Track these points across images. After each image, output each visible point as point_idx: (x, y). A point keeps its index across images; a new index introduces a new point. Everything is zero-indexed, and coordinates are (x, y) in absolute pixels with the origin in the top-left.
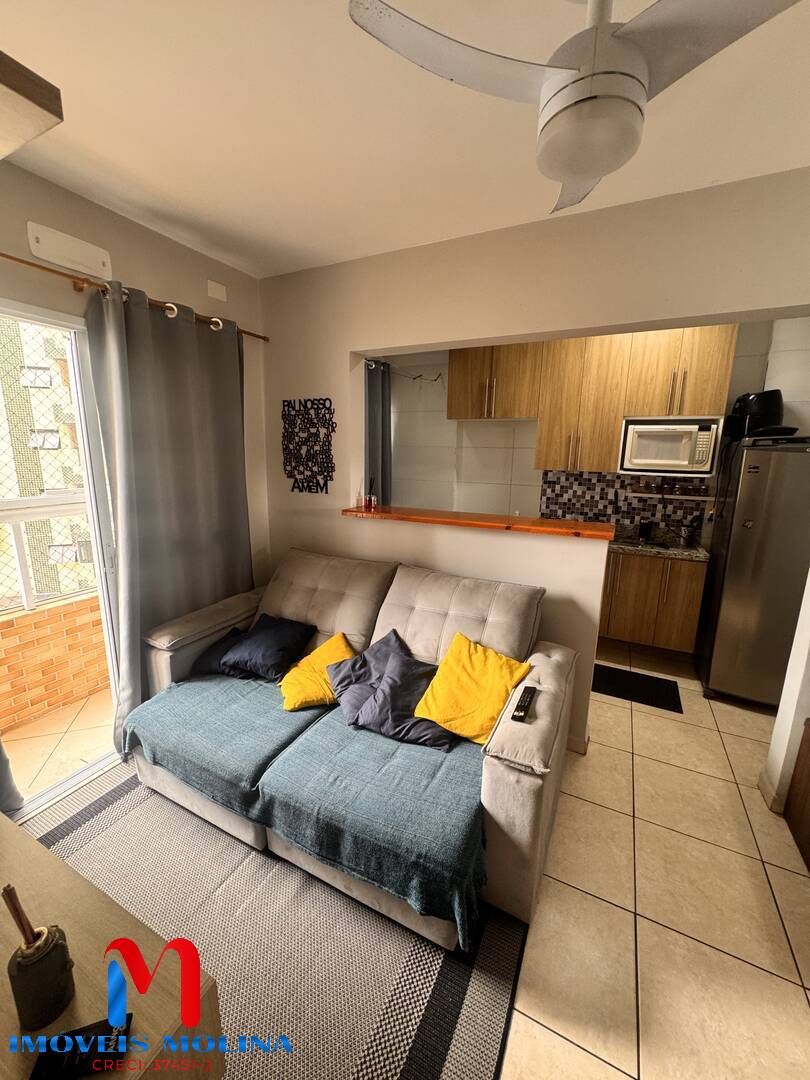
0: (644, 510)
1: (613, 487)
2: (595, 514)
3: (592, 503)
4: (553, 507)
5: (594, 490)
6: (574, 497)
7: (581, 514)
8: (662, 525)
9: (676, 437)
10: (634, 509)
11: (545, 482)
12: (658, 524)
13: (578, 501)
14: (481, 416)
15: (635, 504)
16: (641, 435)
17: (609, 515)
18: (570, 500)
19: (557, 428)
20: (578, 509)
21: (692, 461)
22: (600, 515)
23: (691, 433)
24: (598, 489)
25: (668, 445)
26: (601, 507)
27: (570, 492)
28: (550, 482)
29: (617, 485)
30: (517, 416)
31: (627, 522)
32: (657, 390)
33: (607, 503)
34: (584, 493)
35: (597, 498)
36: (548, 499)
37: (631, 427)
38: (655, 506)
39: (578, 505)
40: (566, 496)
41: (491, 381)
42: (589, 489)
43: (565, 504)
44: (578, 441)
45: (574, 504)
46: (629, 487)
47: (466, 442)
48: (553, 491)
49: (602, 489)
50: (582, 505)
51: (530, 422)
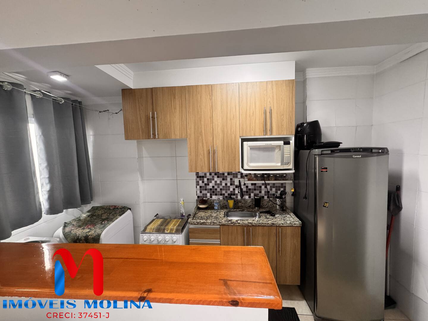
0: (255, 190)
1: (237, 177)
2: (229, 194)
3: (226, 187)
4: (204, 192)
5: (227, 180)
6: (216, 184)
7: (221, 195)
8: (266, 197)
9: (271, 149)
10: (250, 189)
11: (198, 177)
12: (263, 197)
13: (218, 187)
14: (149, 137)
15: (250, 187)
16: (252, 148)
17: (237, 194)
18: (213, 187)
19: (200, 144)
20: (219, 192)
21: (282, 163)
22: (231, 194)
23: (280, 146)
24: (229, 179)
25: (266, 154)
26: (231, 189)
27: (213, 182)
28: (200, 177)
29: (239, 176)
30: (173, 137)
31: (247, 197)
32: (257, 121)
33: (234, 187)
34: (221, 182)
35: (229, 184)
36: (201, 187)
37: (245, 143)
38: (260, 187)
39: (218, 190)
40: (211, 185)
41: (153, 114)
42: (223, 179)
43: (211, 189)
44: (214, 153)
45: (216, 189)
46: (246, 177)
47: (145, 153)
48: (203, 182)
49: (231, 179)
50: (221, 189)
51: (183, 140)
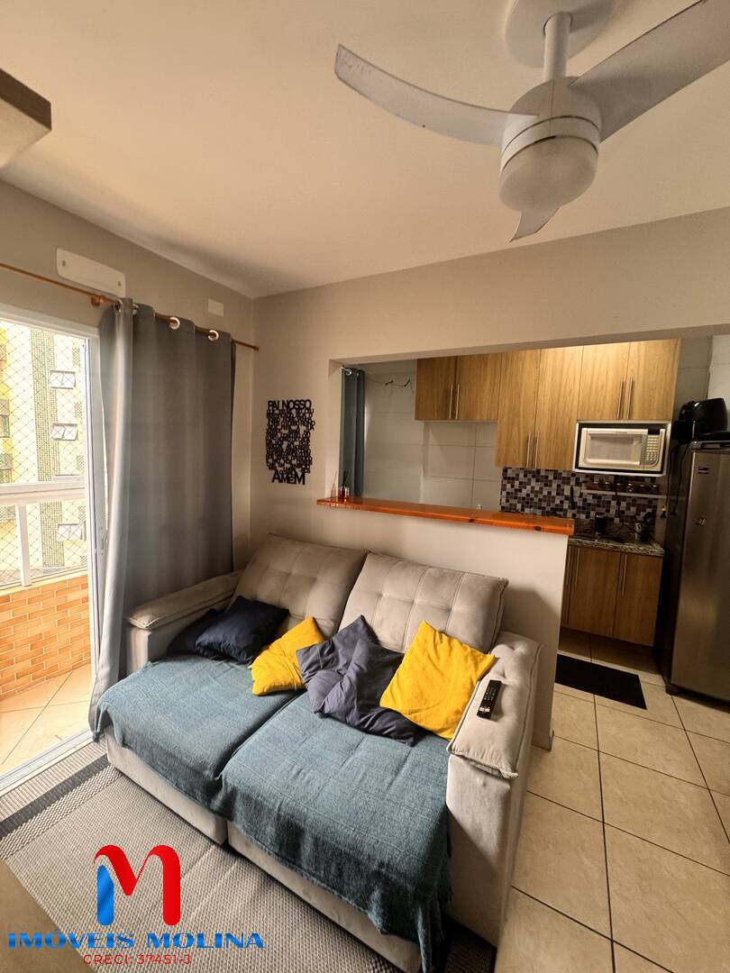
0: (599, 506)
1: (568, 483)
2: (552, 509)
3: (550, 498)
4: (513, 501)
5: (551, 486)
6: (532, 492)
7: (540, 508)
8: (617, 520)
9: (628, 440)
10: (589, 504)
11: (505, 478)
12: (612, 520)
13: (536, 496)
14: (446, 417)
15: (590, 500)
16: (594, 437)
17: (566, 510)
18: (528, 495)
19: (515, 429)
20: (536, 503)
21: (643, 461)
22: (557, 510)
23: (641, 436)
24: (554, 486)
25: (619, 447)
26: (557, 502)
27: (529, 487)
28: (509, 478)
29: (573, 483)
30: (478, 418)
31: (583, 516)
32: (608, 398)
33: (563, 498)
34: (541, 488)
35: (554, 494)
36: (508, 493)
37: (584, 430)
38: (609, 502)
39: (536, 500)
40: (524, 491)
41: (455, 387)
42: (546, 485)
43: (524, 498)
44: (535, 441)
45: (532, 499)
46: (583, 485)
47: (431, 438)
48: (512, 486)
49: (559, 486)
50: (540, 500)
51: (491, 423)
